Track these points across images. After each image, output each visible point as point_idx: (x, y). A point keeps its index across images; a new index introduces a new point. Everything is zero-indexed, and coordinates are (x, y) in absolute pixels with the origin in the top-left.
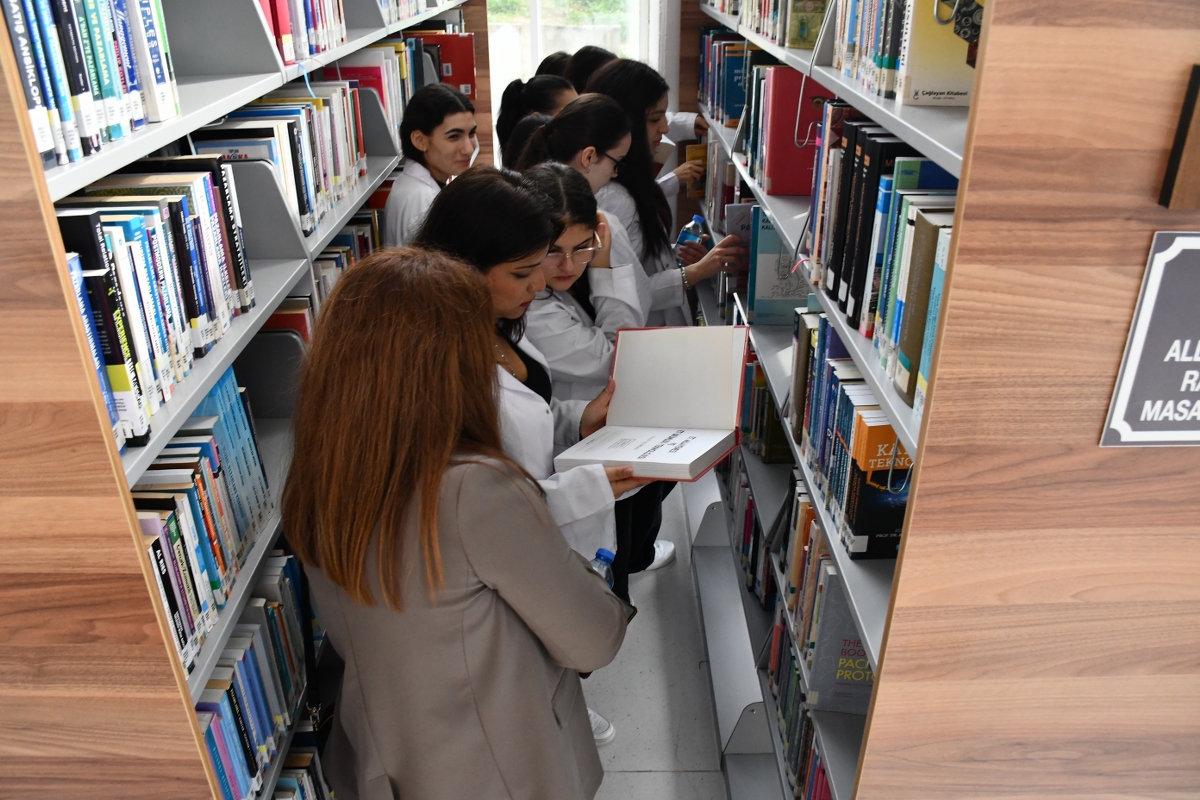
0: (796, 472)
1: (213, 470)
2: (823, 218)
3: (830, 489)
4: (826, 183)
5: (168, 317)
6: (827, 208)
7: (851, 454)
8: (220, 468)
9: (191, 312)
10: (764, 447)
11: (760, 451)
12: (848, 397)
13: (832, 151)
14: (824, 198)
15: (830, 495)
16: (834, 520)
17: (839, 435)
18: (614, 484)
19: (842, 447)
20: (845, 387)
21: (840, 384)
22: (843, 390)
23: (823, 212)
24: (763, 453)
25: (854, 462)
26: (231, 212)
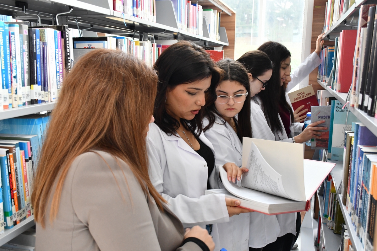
0: (345, 226)
1: (25, 157)
2: (357, 68)
3: (359, 222)
4: (359, 49)
5: (14, 75)
6: (359, 61)
7: (370, 193)
8: (30, 158)
9: (32, 81)
10: (334, 224)
11: (332, 227)
12: (368, 159)
13: (362, 29)
14: (358, 56)
15: (359, 226)
16: (361, 241)
17: (364, 185)
18: (229, 207)
19: (366, 191)
20: (366, 155)
21: (364, 154)
22: (366, 157)
23: (357, 65)
24: (334, 228)
25: (372, 196)
26: (68, 51)
